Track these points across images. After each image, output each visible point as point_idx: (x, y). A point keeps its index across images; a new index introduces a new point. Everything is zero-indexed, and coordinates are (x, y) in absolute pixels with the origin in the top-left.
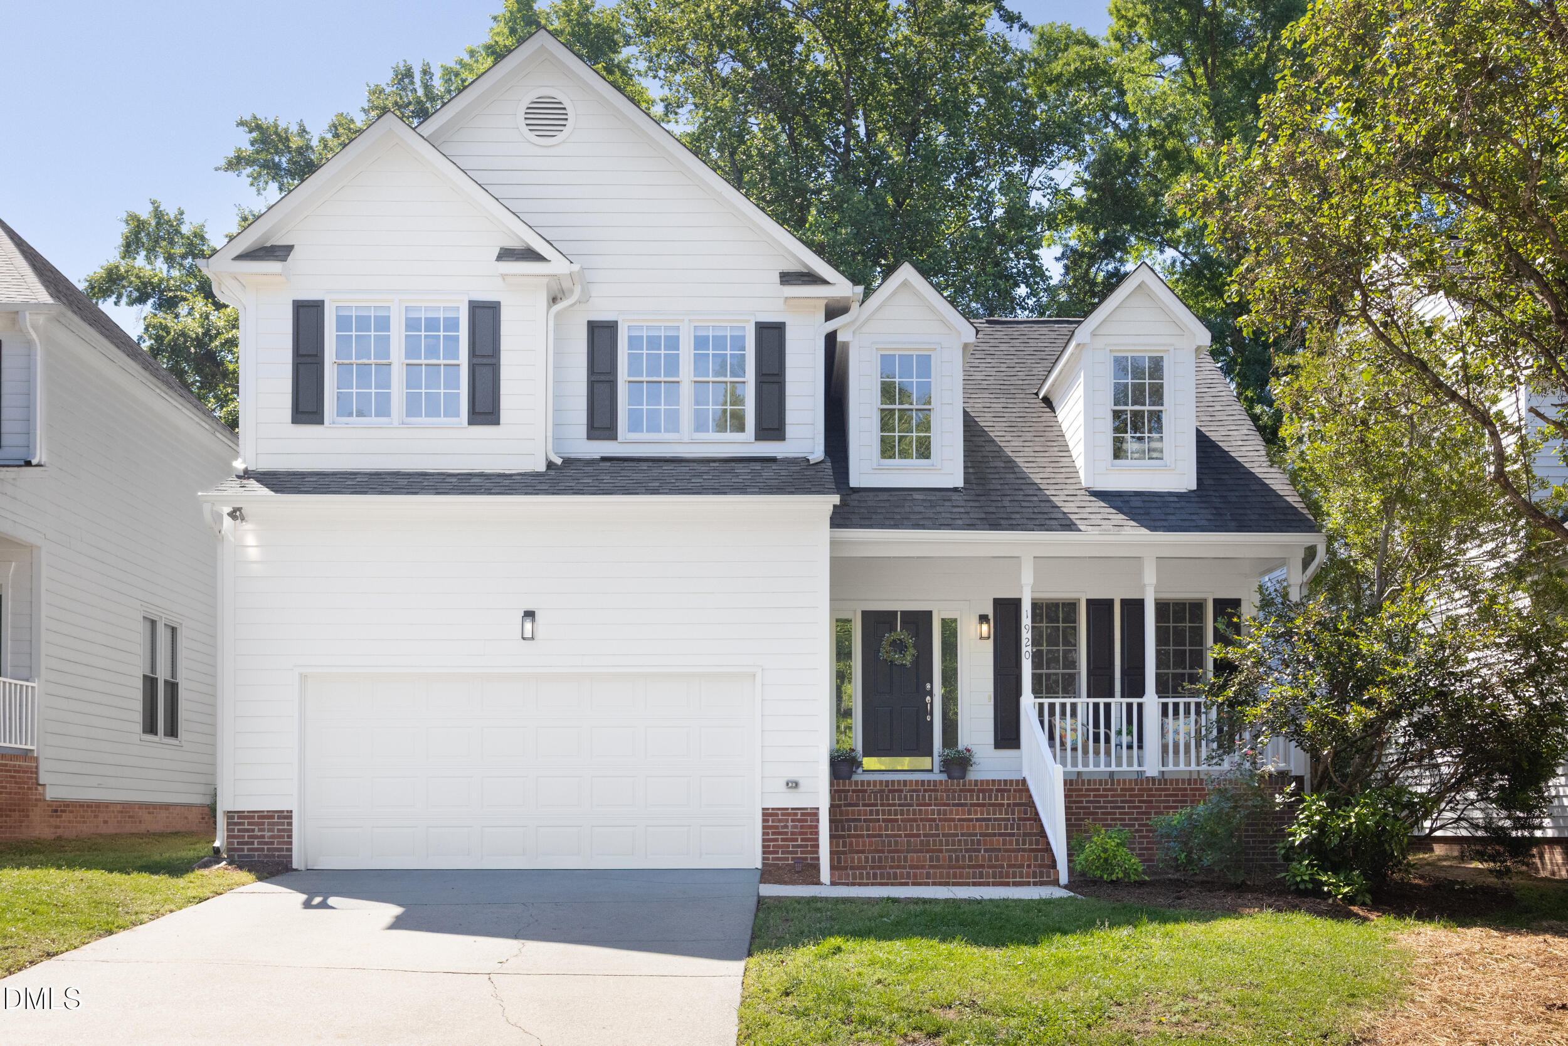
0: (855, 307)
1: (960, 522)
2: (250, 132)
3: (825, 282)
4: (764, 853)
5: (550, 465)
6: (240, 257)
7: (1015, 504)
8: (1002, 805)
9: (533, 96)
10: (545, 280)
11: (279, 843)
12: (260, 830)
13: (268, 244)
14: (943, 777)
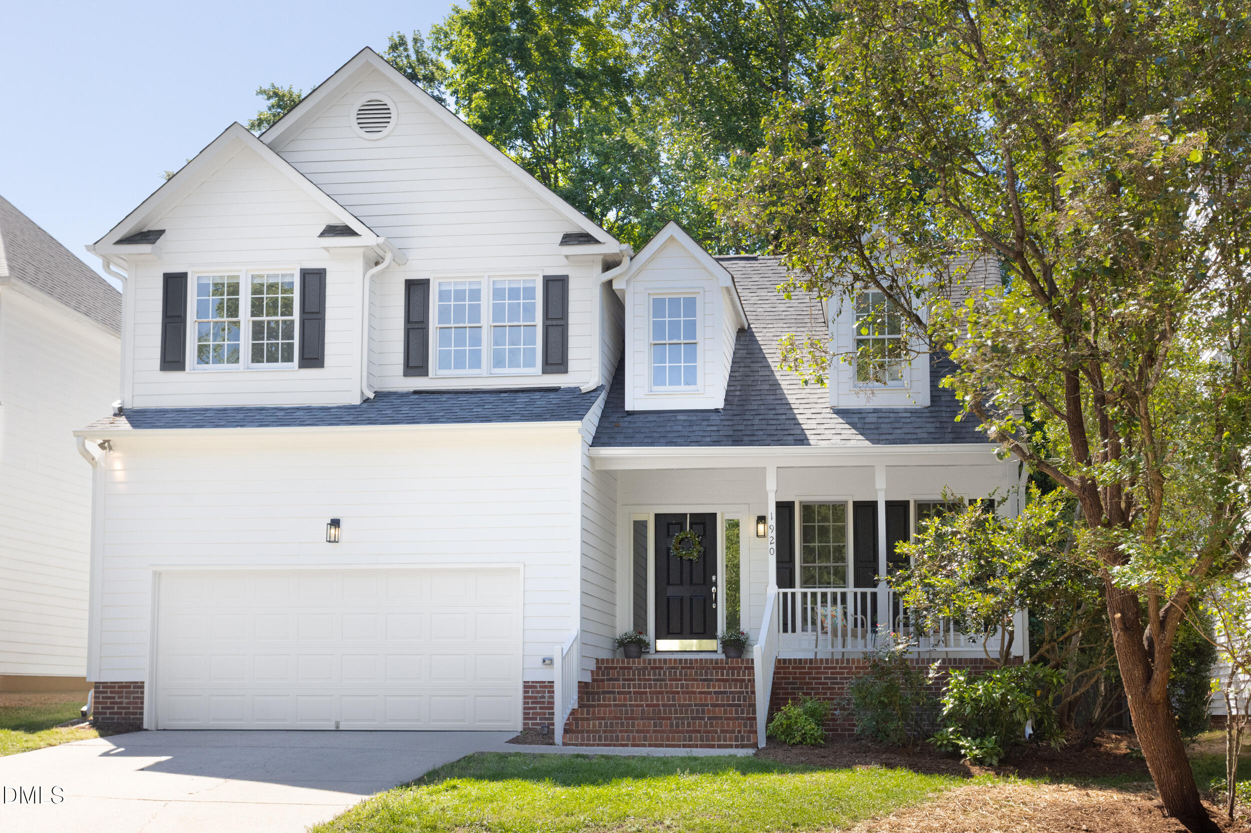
0: (626, 261)
1: (708, 439)
2: (269, 99)
3: (597, 242)
4: (525, 719)
5: (367, 400)
6: (121, 242)
7: (764, 422)
8: (744, 680)
9: (363, 100)
10: (362, 250)
11: (134, 708)
12: (119, 698)
13: (145, 230)
14: (723, 657)
